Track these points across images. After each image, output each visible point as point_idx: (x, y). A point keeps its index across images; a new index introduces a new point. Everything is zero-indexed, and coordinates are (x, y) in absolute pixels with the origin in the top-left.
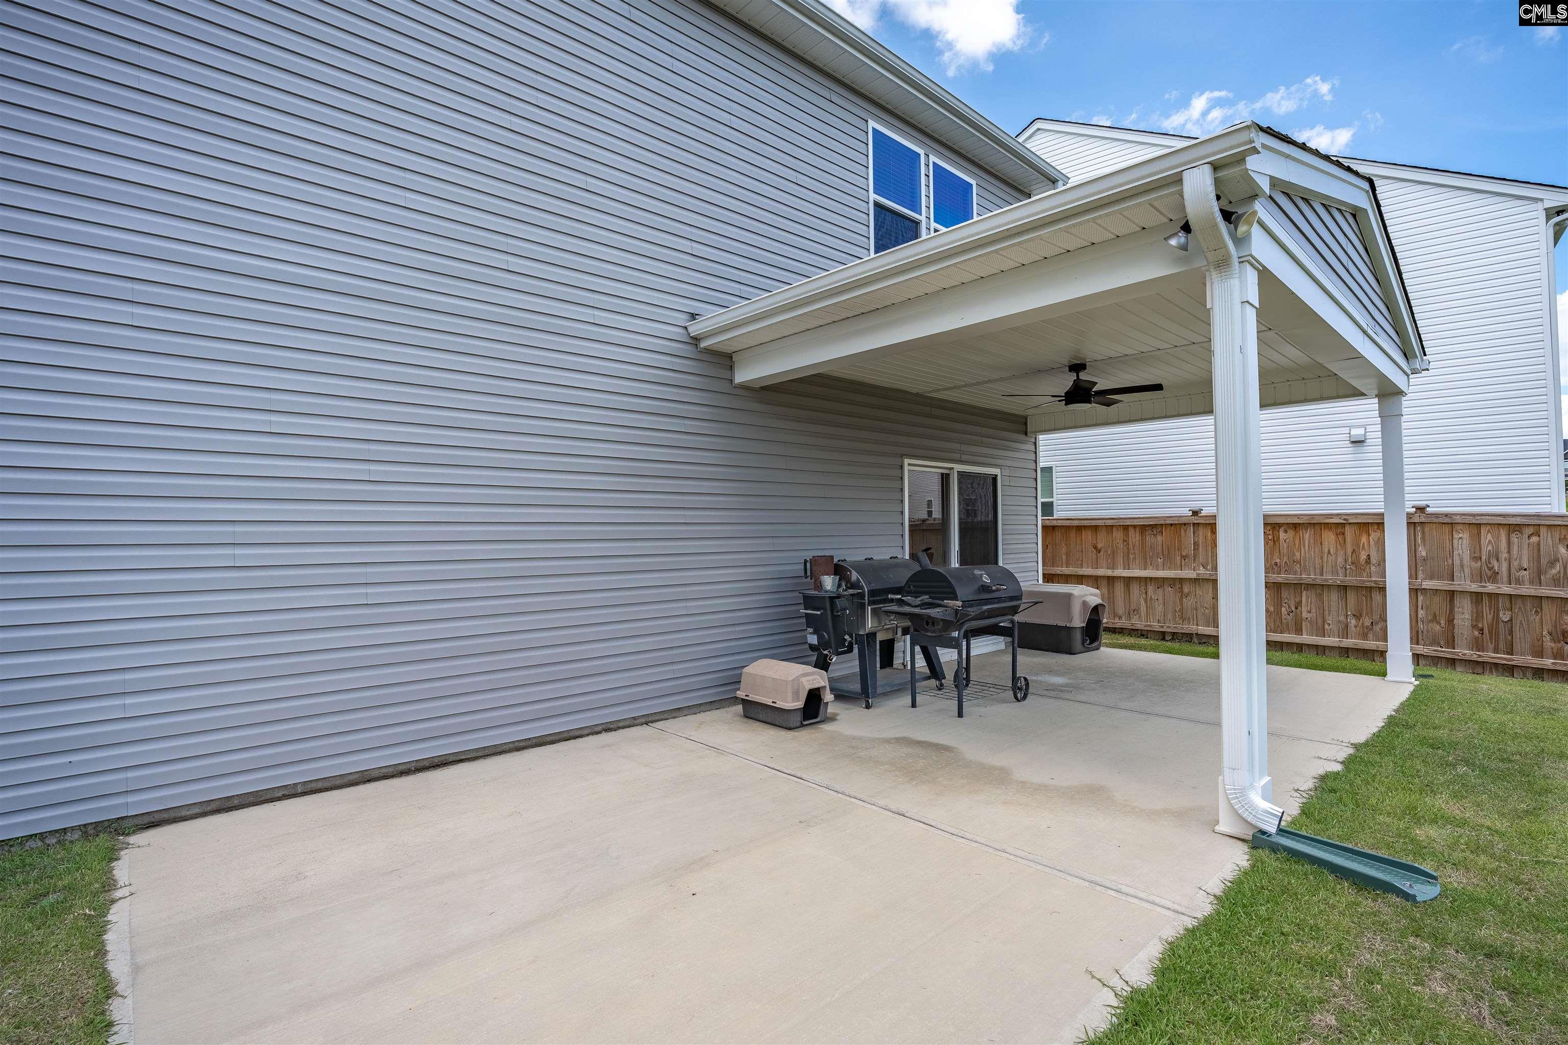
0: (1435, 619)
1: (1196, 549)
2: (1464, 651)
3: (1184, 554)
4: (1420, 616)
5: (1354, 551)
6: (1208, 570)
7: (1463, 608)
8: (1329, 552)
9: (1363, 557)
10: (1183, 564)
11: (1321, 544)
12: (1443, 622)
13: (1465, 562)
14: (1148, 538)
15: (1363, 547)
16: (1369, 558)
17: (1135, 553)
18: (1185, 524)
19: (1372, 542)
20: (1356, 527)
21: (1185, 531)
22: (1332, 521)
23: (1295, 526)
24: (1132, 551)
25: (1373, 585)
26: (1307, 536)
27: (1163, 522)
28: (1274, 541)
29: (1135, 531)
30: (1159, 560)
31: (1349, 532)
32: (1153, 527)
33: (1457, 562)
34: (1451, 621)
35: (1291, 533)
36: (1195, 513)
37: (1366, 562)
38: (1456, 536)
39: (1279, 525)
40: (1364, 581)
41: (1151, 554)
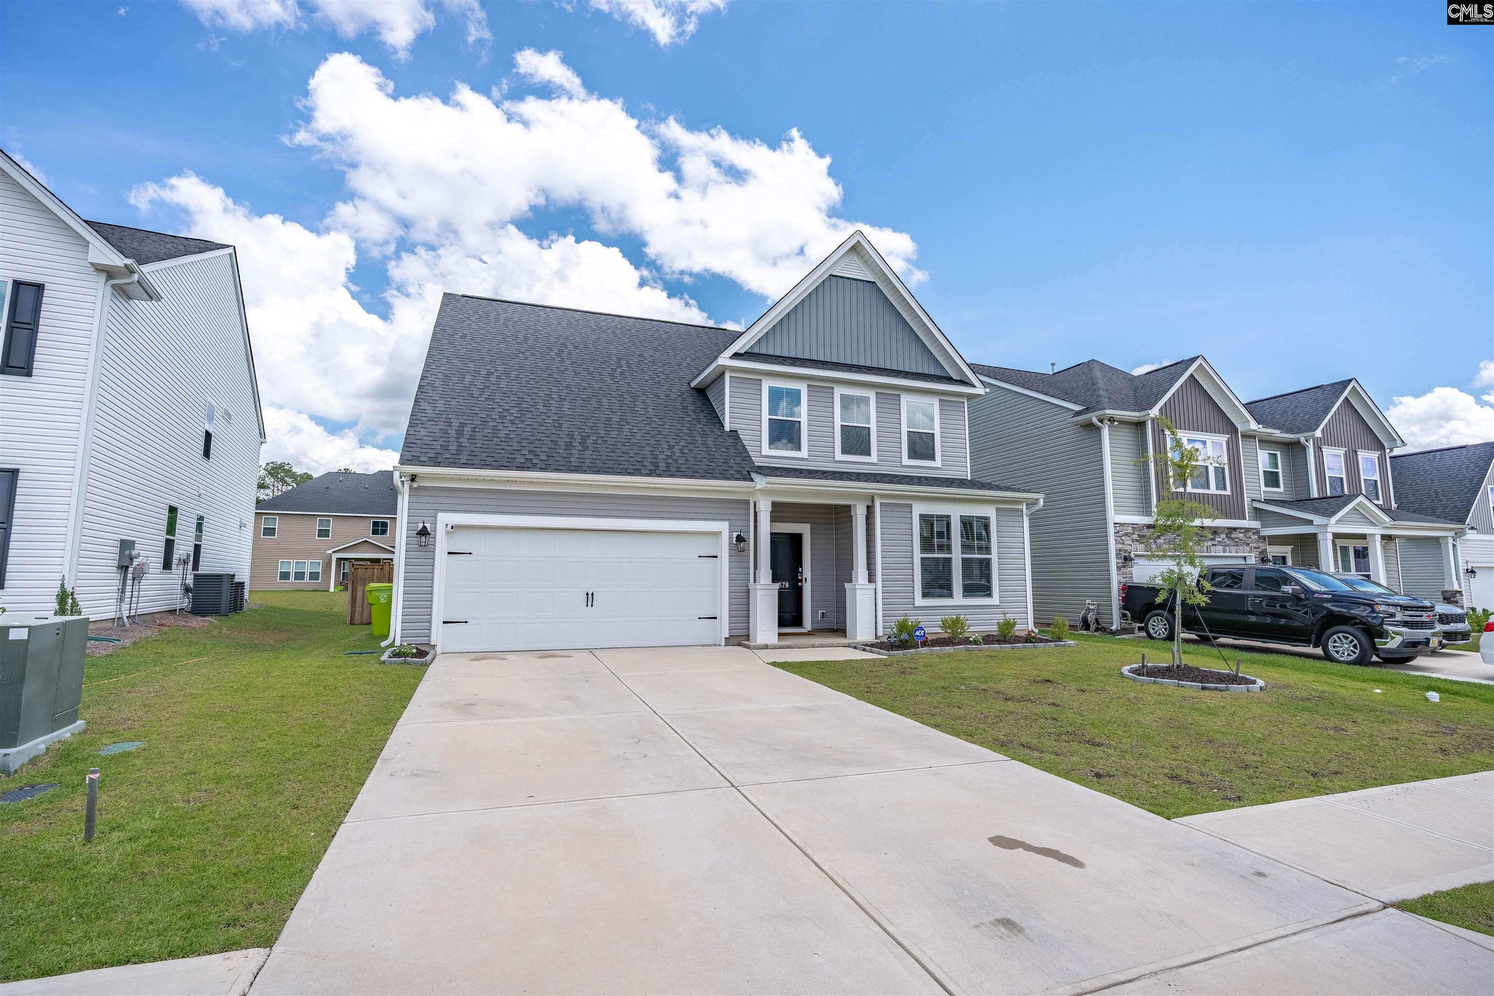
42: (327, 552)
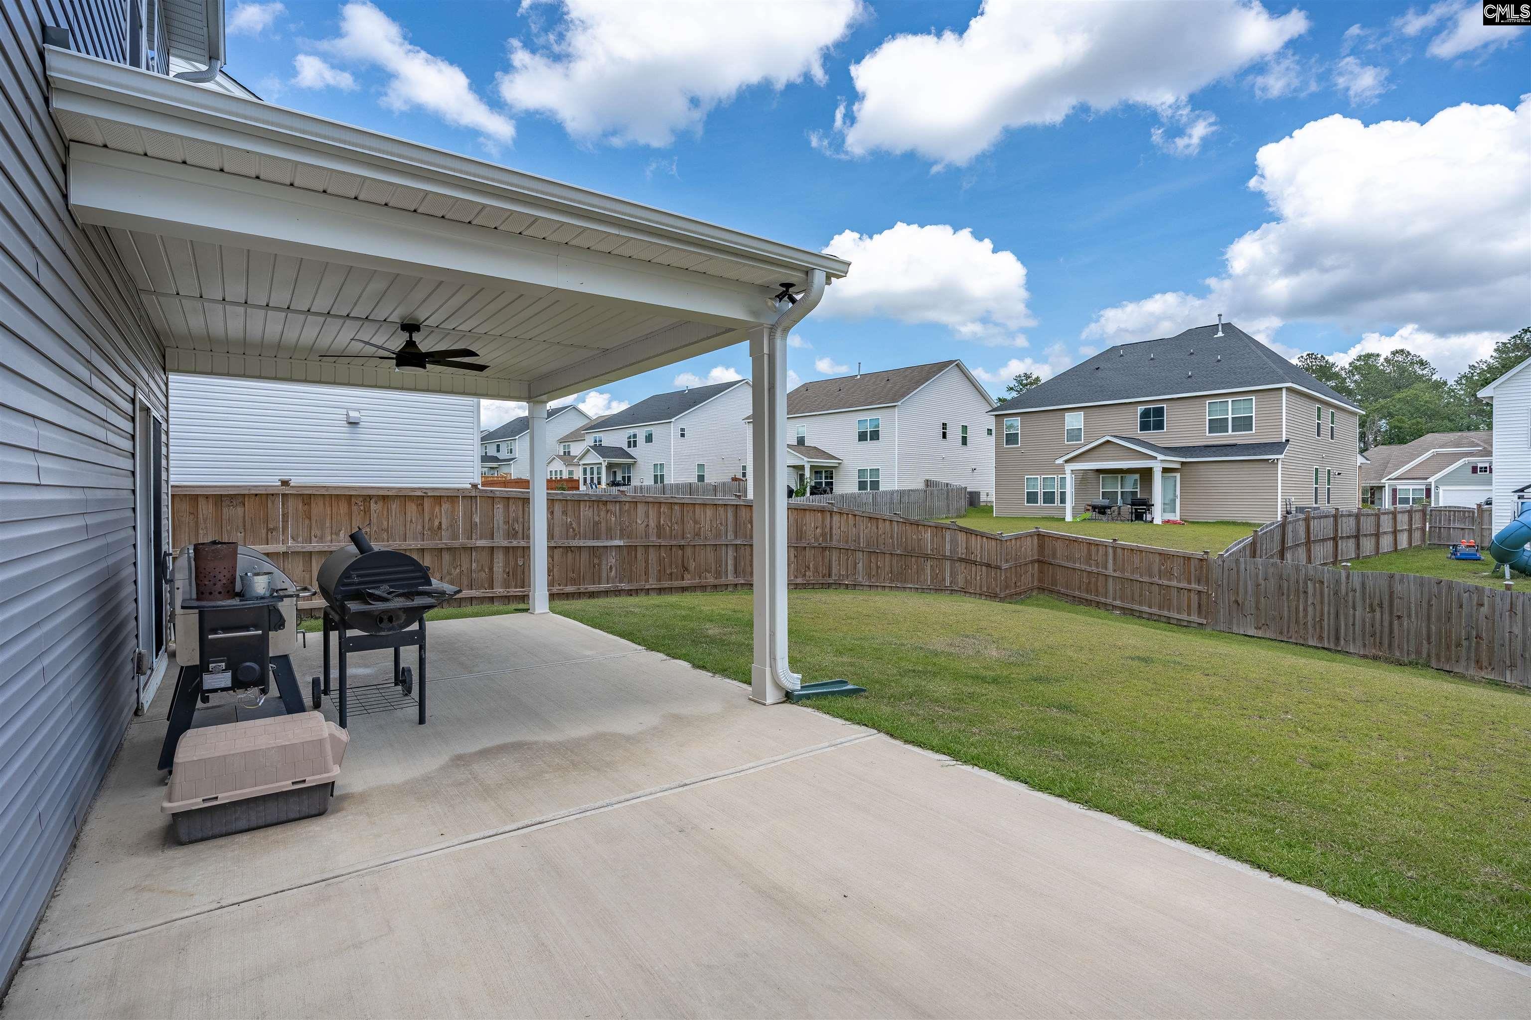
0: (482, 569)
1: (285, 521)
2: (499, 591)
3: (271, 526)
4: (473, 568)
5: (430, 519)
6: (298, 542)
7: (499, 558)
8: (411, 521)
9: (436, 523)
10: (269, 537)
11: (405, 514)
12: (487, 570)
13: (501, 526)
14: (225, 510)
15: (436, 516)
16: (441, 525)
17: (206, 528)
18: (273, 495)
19: (443, 511)
20: (432, 499)
21: (273, 502)
22: (413, 494)
23: (384, 498)
24: (202, 526)
25: (444, 546)
26: (394, 507)
27: (247, 492)
28: (365, 512)
29: (208, 501)
30: (239, 534)
31: (427, 504)
32: (232, 497)
33: (496, 526)
34: (491, 569)
35: (380, 504)
36: (285, 483)
37: (438, 528)
38: (495, 506)
39: (370, 497)
40: (437, 544)
41: (229, 528)
42: (1058, 462)
